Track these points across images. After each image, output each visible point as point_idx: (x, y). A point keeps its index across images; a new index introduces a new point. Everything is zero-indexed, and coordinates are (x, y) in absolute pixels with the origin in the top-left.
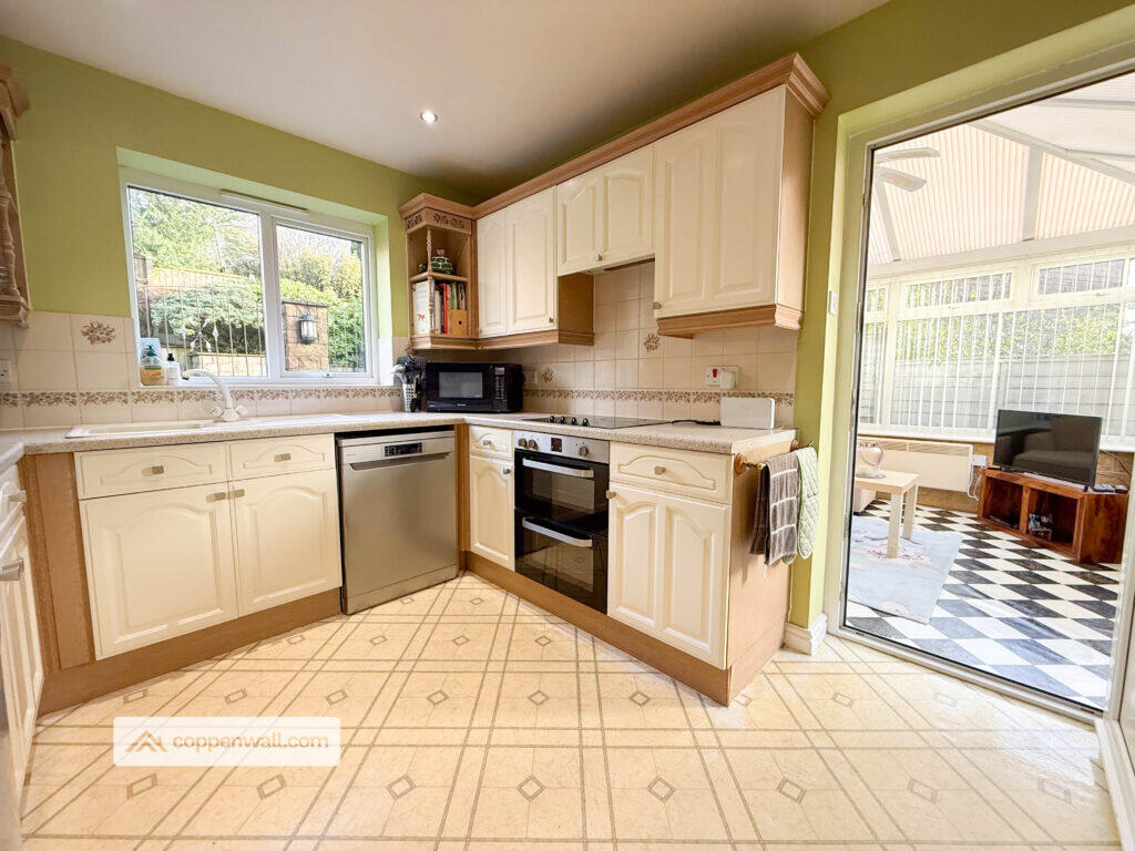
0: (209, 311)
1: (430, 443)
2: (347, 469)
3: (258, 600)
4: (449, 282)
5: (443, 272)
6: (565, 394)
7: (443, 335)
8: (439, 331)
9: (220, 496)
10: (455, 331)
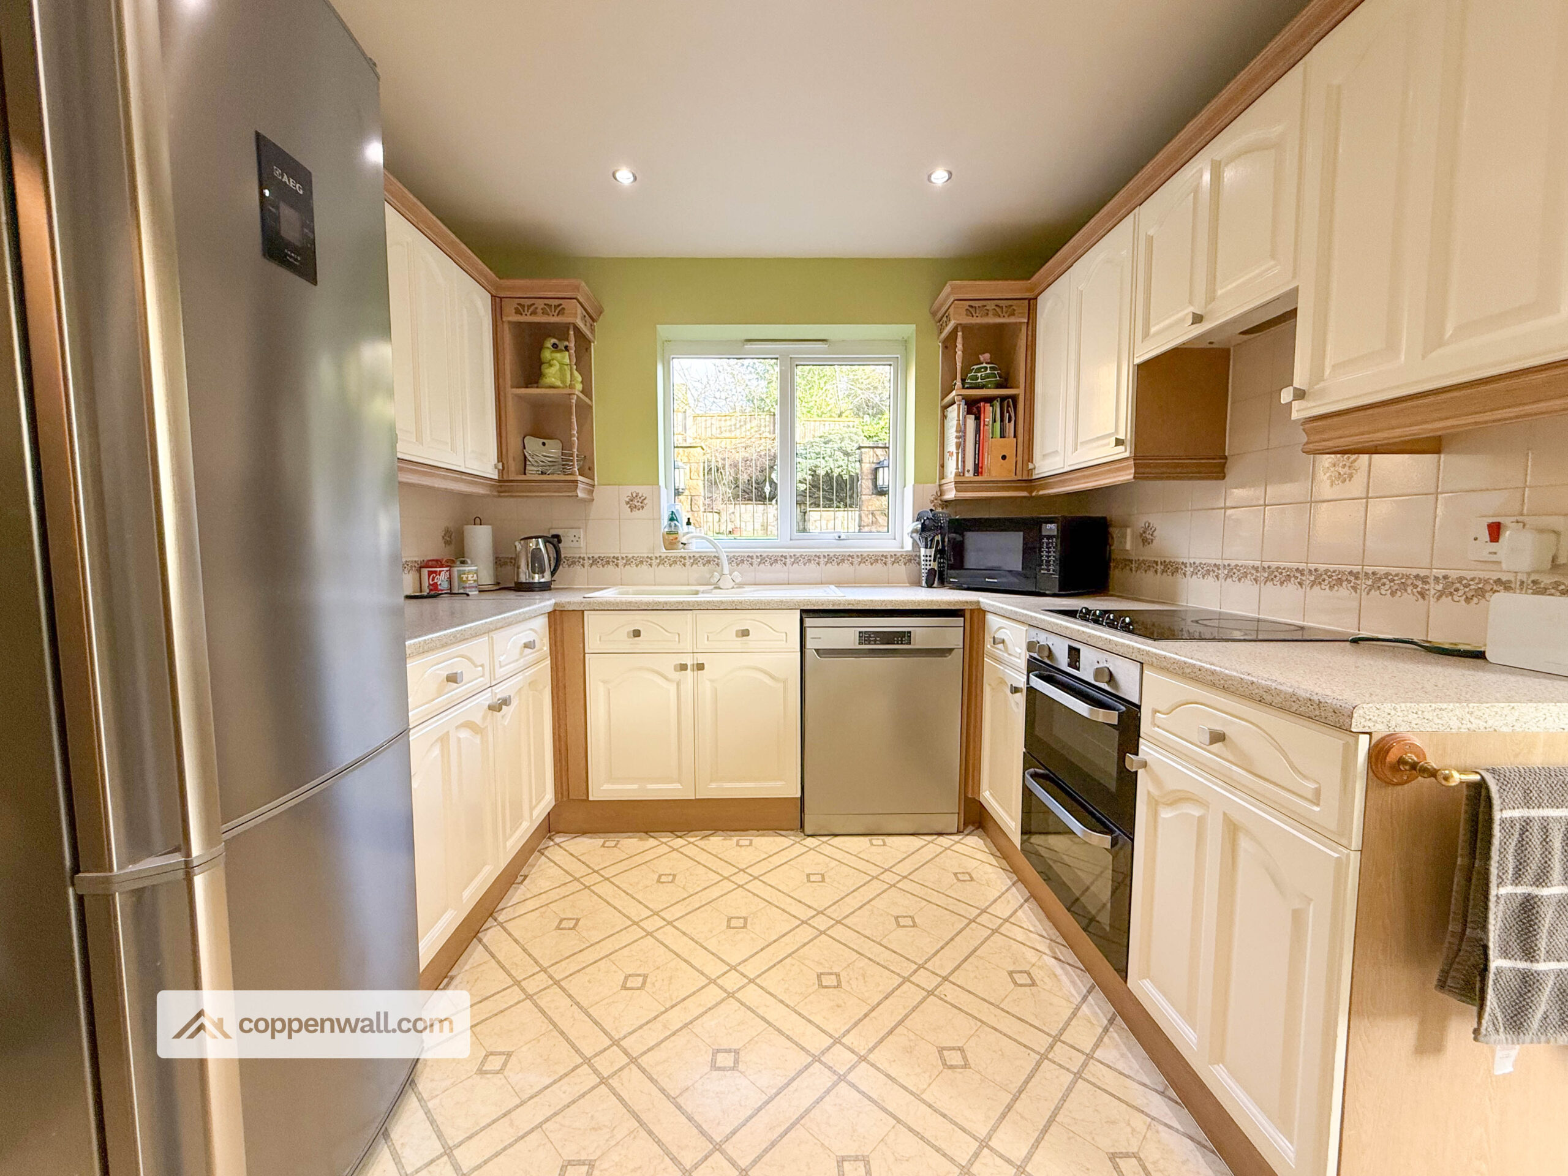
0: (821, 462)
1: (922, 631)
2: (810, 654)
3: (713, 785)
4: (990, 400)
5: (982, 387)
6: (1172, 568)
7: (979, 478)
8: (972, 472)
9: (683, 667)
10: (995, 470)
